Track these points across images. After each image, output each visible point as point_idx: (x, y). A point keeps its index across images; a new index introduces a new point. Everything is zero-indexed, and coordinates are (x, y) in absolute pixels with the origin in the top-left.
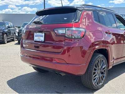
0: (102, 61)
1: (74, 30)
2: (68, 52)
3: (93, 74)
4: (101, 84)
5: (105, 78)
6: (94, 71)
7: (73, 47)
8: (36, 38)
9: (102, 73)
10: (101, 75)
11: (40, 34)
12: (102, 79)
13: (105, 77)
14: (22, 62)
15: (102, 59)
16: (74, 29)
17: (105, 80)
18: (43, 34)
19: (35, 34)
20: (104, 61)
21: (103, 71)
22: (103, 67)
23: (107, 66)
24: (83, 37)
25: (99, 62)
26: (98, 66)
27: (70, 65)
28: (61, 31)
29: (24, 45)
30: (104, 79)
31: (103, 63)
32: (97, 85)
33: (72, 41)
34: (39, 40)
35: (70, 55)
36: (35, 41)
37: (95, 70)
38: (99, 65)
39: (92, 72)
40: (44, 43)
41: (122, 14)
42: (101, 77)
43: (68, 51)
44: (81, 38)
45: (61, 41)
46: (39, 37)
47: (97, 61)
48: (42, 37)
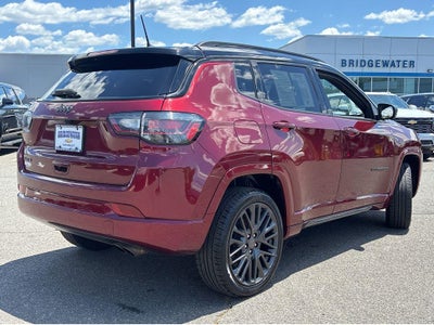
0: (263, 210)
1: (172, 118)
2: (150, 183)
3: (227, 248)
4: (258, 280)
5: (276, 262)
6: (233, 241)
7: (165, 170)
8: (60, 142)
9: (264, 247)
10: (258, 253)
11: (72, 129)
12: (264, 266)
13: (272, 260)
14: (24, 215)
15: (261, 205)
16: (171, 116)
17: (274, 267)
18: (81, 130)
19: (58, 129)
20: (269, 210)
21: (266, 242)
22: (267, 230)
23: (279, 225)
24: (195, 140)
25: (249, 214)
26: (248, 227)
27: (154, 223)
28: (128, 122)
29: (26, 163)
30: (270, 265)
31: (267, 217)
32: (245, 283)
33: (165, 150)
34: (66, 148)
35: (158, 190)
36: (58, 152)
37: (237, 236)
38: (252, 222)
39: (223, 244)
40: (82, 158)
41: (402, 59)
42: (261, 258)
43: (152, 180)
44: (190, 143)
45: (135, 151)
46: (69, 139)
47: (244, 212)
48: (78, 137)
